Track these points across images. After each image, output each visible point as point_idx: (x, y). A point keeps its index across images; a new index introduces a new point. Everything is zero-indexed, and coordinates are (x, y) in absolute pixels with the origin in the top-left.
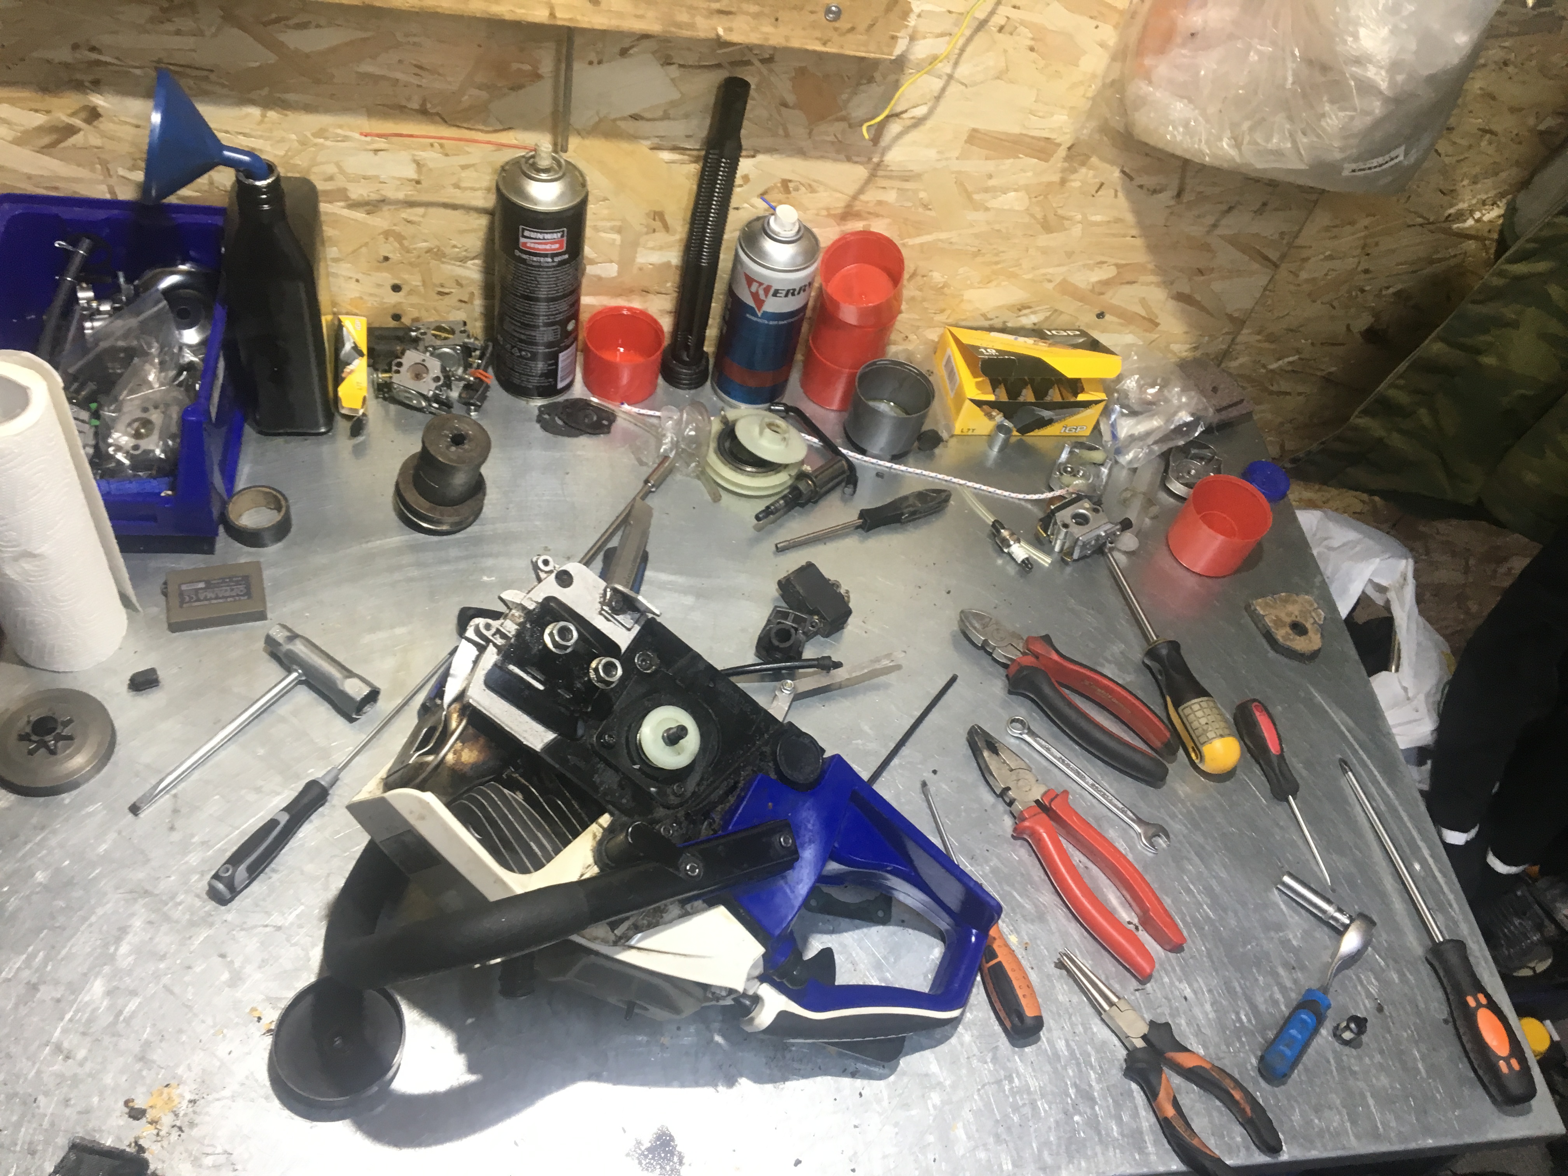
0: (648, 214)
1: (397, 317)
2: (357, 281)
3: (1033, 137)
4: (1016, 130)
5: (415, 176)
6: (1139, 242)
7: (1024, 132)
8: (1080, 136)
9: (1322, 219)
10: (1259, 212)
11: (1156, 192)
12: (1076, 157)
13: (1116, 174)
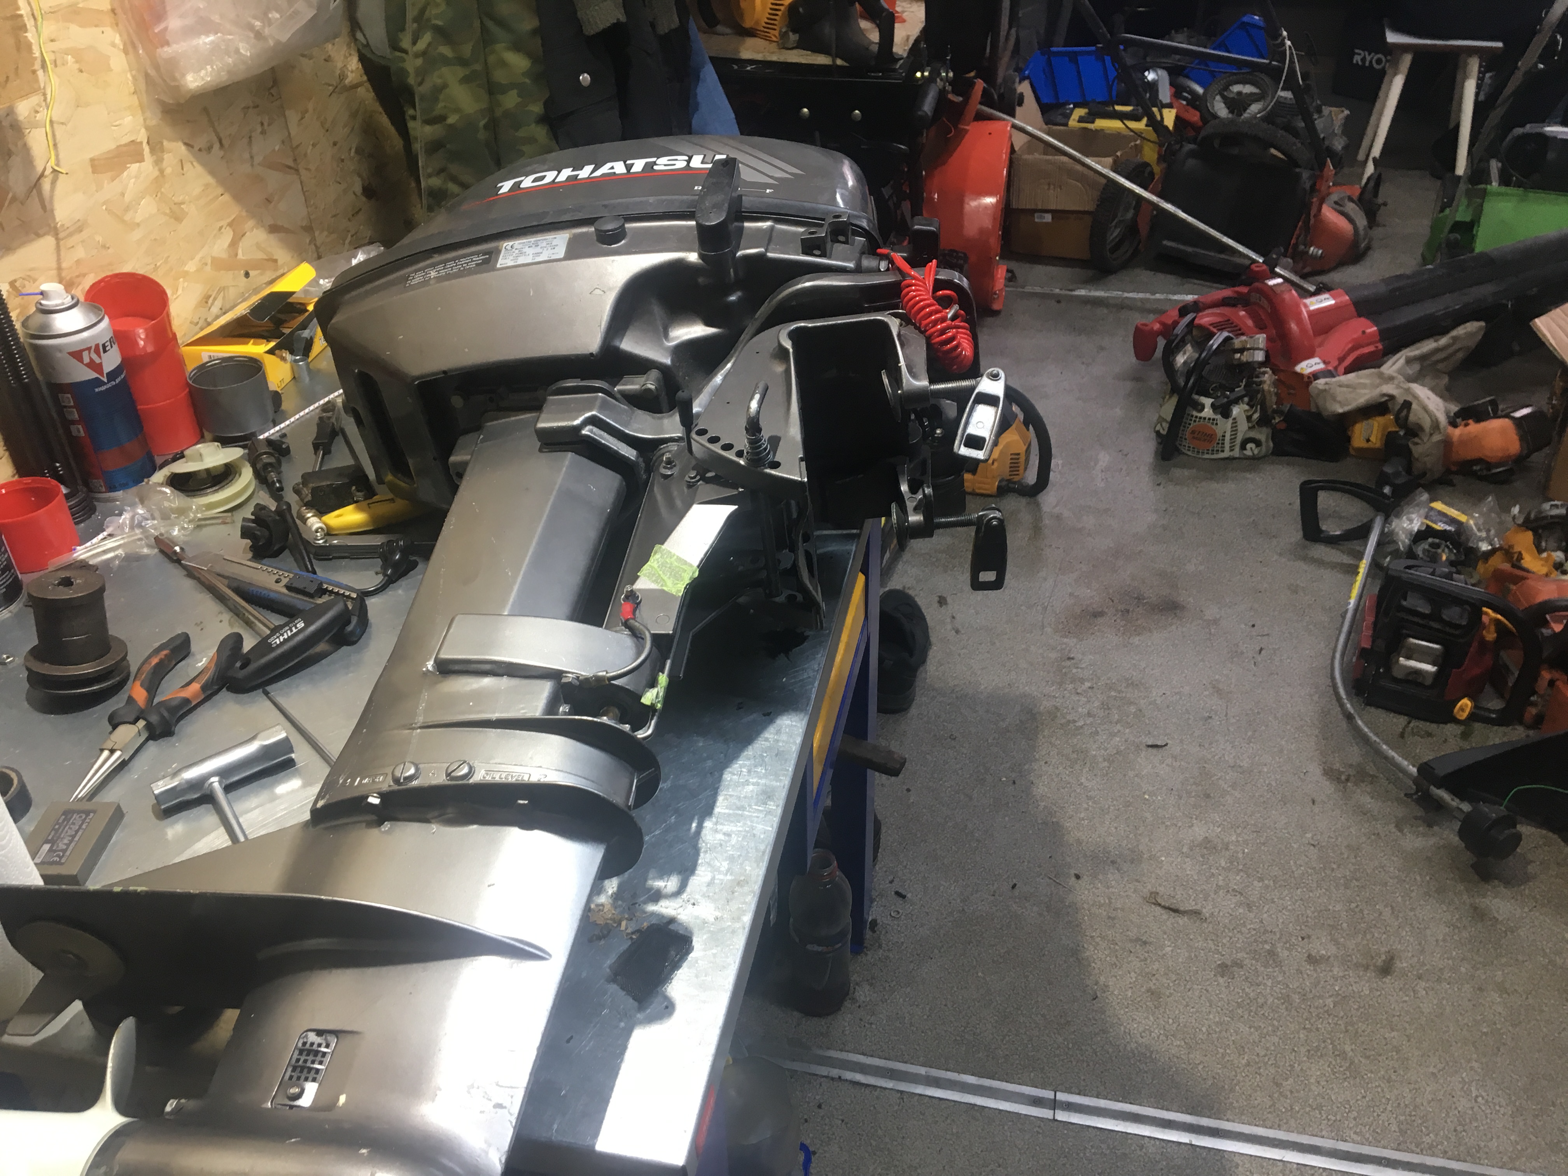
3: (125, 145)
4: (112, 145)
6: (227, 197)
7: (118, 144)
8: (147, 128)
9: (293, 116)
10: (263, 132)
11: (210, 148)
12: (156, 147)
13: (183, 148)
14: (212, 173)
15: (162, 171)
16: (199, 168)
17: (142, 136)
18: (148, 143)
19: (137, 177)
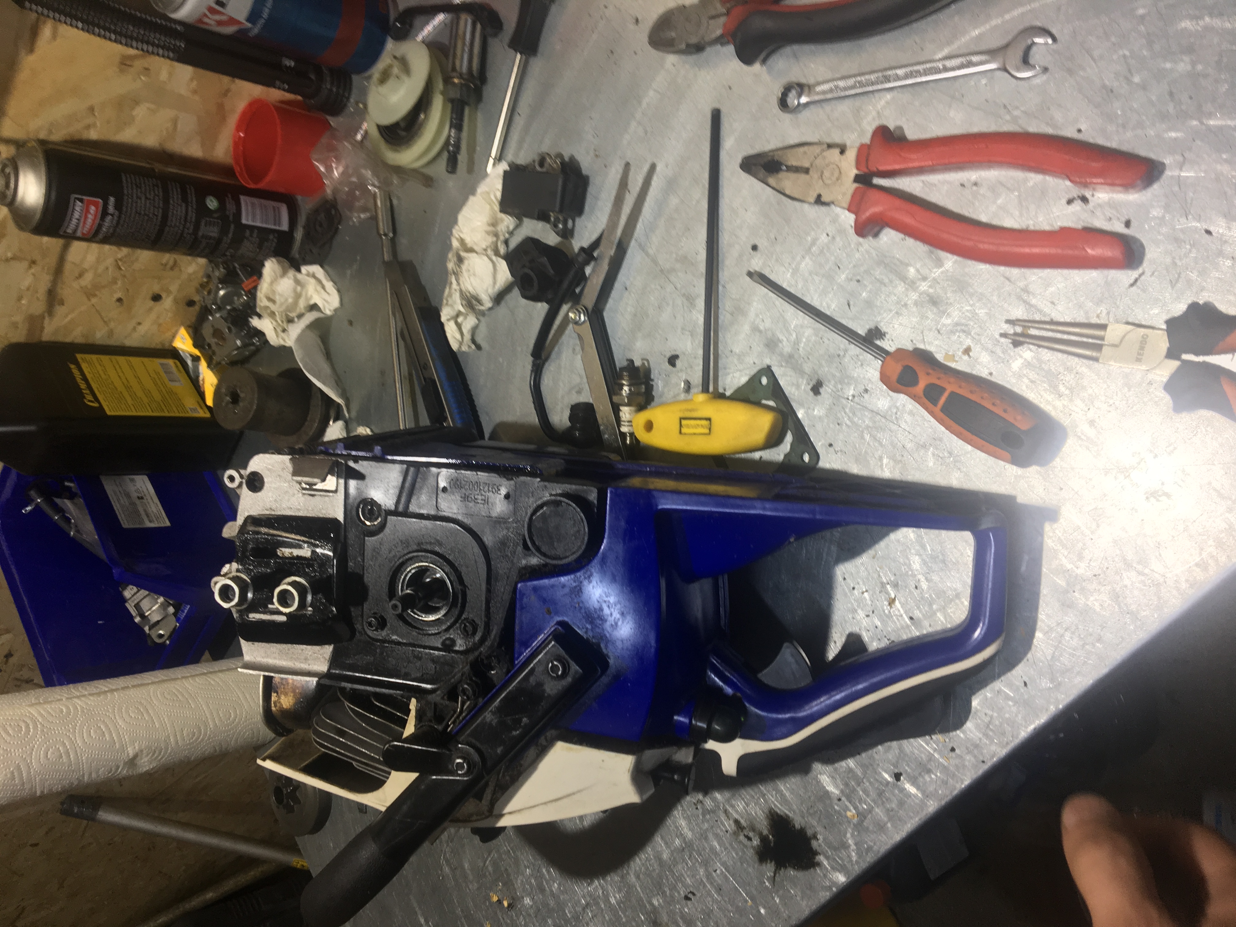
0: (122, 71)
1: (191, 303)
2: (139, 324)
5: (25, 264)
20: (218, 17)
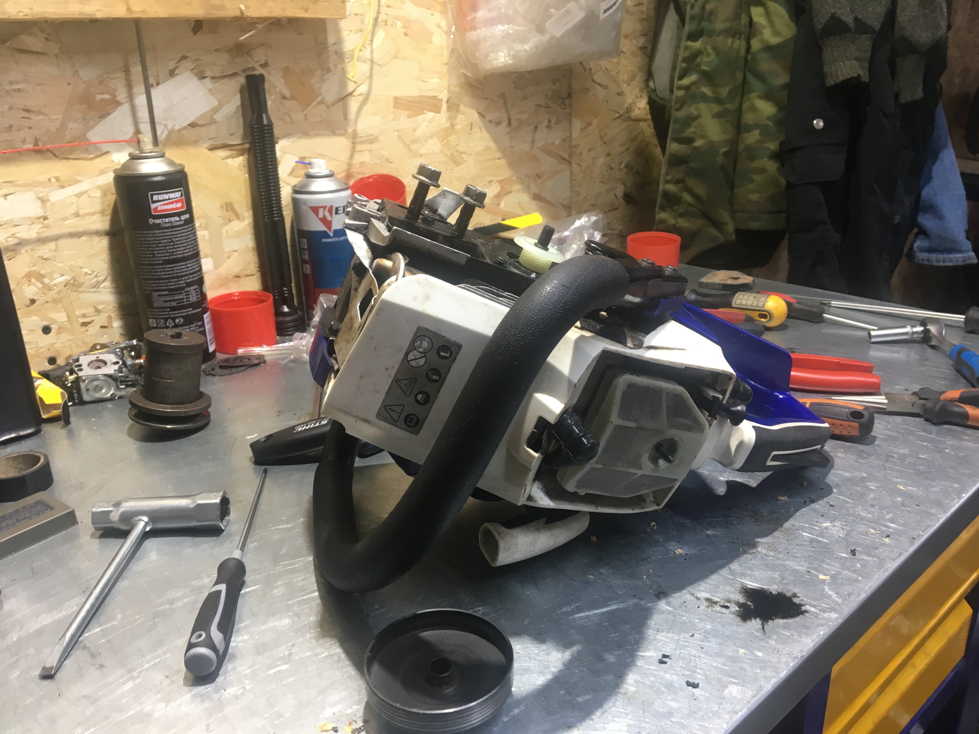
1: (52, 362)
3: (427, 97)
4: (416, 94)
5: (42, 213)
6: (503, 162)
7: (422, 94)
8: (449, 91)
9: (577, 124)
10: (549, 127)
11: (498, 123)
12: (453, 106)
13: (476, 115)
14: (495, 140)
15: (453, 126)
16: (485, 134)
17: (444, 96)
18: (447, 102)
19: (430, 122)
20: (327, 214)
